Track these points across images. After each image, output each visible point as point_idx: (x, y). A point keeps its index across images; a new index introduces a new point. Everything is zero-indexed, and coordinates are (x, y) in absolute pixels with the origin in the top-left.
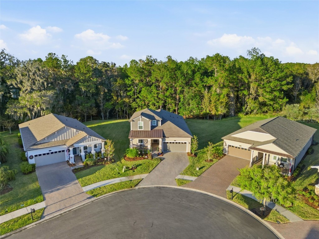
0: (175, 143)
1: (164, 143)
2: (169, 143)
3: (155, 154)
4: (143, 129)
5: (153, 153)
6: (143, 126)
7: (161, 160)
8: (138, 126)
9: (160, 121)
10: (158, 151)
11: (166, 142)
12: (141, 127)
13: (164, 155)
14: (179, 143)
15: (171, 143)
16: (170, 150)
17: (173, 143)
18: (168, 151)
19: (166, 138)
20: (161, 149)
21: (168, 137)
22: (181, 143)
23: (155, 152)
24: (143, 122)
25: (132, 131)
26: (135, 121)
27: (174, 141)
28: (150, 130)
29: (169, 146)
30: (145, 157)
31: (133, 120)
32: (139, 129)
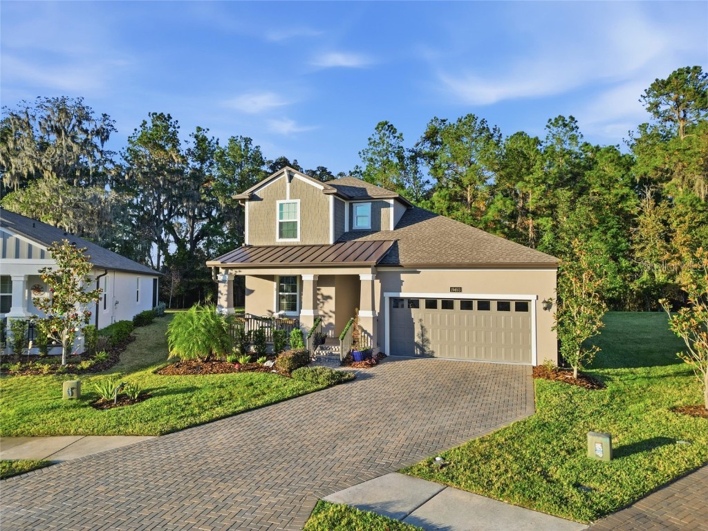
0: (457, 305)
1: (396, 302)
2: (422, 304)
3: (331, 360)
4: (296, 241)
5: (323, 353)
6: (298, 220)
8: (278, 221)
9: (388, 205)
11: (402, 295)
12: (287, 229)
14: (484, 305)
15: (431, 304)
16: (431, 347)
17: (448, 304)
18: (418, 350)
19: (402, 275)
20: (369, 335)
21: (414, 269)
22: (494, 306)
23: (337, 350)
24: (298, 201)
25: (250, 247)
26: (262, 200)
27: (452, 289)
28: (331, 242)
29: (422, 327)
30: (265, 364)
31: (256, 193)
32: (281, 236)
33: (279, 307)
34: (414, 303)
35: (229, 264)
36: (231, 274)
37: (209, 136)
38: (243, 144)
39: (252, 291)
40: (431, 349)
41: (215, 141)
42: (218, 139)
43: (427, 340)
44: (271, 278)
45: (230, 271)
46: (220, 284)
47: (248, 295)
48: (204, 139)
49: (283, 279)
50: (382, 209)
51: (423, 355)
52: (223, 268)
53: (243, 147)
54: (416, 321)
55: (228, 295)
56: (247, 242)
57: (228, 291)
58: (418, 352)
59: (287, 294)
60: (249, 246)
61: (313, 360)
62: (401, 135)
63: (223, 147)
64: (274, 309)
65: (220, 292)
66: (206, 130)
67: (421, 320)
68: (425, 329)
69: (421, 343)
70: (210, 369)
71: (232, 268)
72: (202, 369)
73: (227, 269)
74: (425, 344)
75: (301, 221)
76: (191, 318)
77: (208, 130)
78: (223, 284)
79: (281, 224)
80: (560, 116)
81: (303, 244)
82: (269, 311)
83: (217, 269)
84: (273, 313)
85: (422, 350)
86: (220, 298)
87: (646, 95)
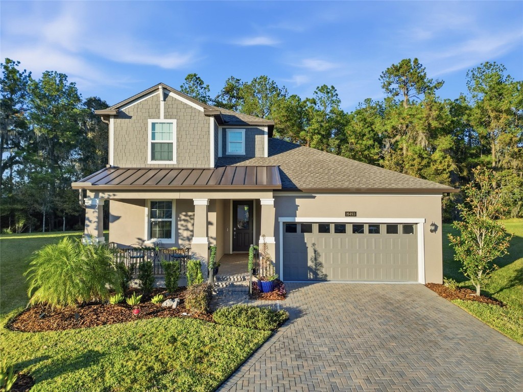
0: (349, 229)
1: (291, 228)
2: (315, 228)
3: (235, 292)
4: (174, 162)
5: (222, 285)
6: (174, 141)
7: (278, 320)
8: (150, 141)
10: (255, 272)
11: (298, 220)
12: (161, 150)
13: (291, 295)
14: (374, 229)
15: (324, 228)
16: (324, 271)
17: (340, 228)
18: (311, 274)
19: (297, 200)
20: (272, 262)
21: (310, 193)
22: (383, 229)
23: (236, 280)
24: (174, 121)
25: (117, 168)
26: (130, 117)
27: (348, 214)
28: (212, 165)
29: (315, 251)
30: (164, 304)
31: (123, 109)
32: (153, 158)
33: (151, 235)
34: (307, 227)
35: (101, 186)
36: (102, 197)
37: (20, 69)
38: (58, 79)
39: (118, 218)
40: (324, 273)
41: (27, 74)
42: (31, 73)
43: (321, 264)
44: (141, 203)
45: (101, 195)
46: (87, 210)
47: (112, 222)
48: (14, 71)
49: (154, 204)
50: (256, 136)
51: (317, 280)
52: (92, 191)
53: (58, 82)
54: (309, 245)
55: (98, 222)
56: (111, 162)
57: (98, 218)
58: (311, 276)
59: (160, 220)
60: (114, 168)
61: (214, 293)
62: (208, 86)
63: (37, 81)
64: (145, 237)
65: (88, 219)
66: (16, 63)
67: (314, 244)
68: (318, 254)
69: (314, 267)
70: (95, 317)
71: (104, 191)
72: (82, 317)
73: (97, 192)
74: (318, 268)
75: (178, 141)
76: (65, 253)
77: (19, 63)
78: (93, 210)
79: (153, 144)
80: (324, 85)
81: (180, 166)
82: (139, 239)
83: (84, 191)
84: (144, 241)
85: (316, 274)
86: (88, 226)
87: (383, 76)
